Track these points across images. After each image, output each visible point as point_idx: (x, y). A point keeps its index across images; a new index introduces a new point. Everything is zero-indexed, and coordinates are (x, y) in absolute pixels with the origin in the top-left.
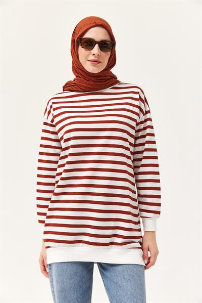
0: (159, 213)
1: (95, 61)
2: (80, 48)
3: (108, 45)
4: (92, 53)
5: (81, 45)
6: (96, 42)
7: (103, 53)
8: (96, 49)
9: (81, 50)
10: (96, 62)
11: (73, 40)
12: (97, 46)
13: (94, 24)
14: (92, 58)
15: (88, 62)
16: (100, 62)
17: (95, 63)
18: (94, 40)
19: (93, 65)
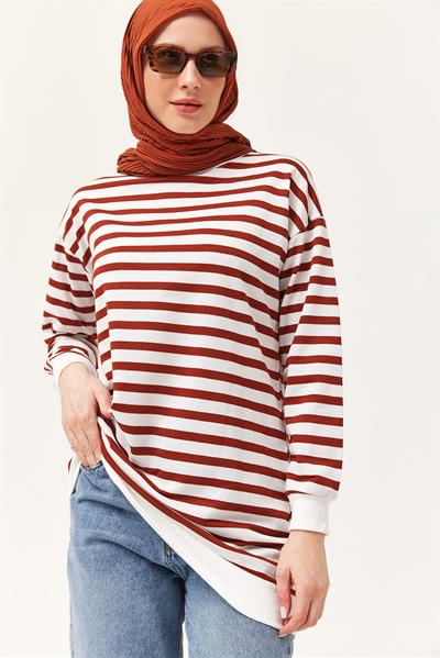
0: (335, 485)
1: (188, 105)
2: (148, 71)
3: (219, 61)
4: (181, 84)
5: (151, 65)
6: (188, 56)
7: (207, 83)
8: (189, 73)
9: (152, 78)
10: (191, 106)
11: (127, 53)
12: (191, 65)
13: (181, 9)
14: (180, 96)
15: (172, 107)
16: (199, 106)
17: (190, 108)
18: (182, 50)
19: (184, 115)
